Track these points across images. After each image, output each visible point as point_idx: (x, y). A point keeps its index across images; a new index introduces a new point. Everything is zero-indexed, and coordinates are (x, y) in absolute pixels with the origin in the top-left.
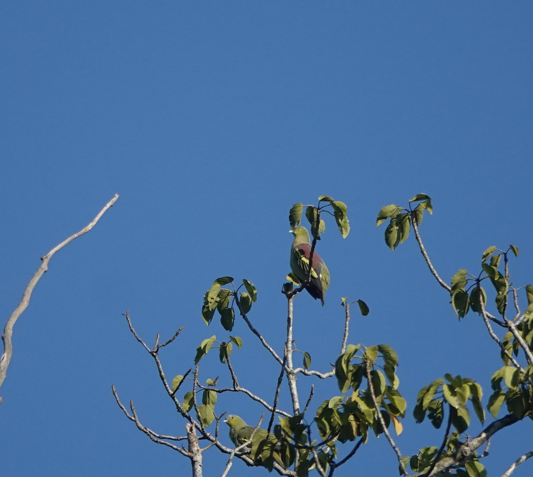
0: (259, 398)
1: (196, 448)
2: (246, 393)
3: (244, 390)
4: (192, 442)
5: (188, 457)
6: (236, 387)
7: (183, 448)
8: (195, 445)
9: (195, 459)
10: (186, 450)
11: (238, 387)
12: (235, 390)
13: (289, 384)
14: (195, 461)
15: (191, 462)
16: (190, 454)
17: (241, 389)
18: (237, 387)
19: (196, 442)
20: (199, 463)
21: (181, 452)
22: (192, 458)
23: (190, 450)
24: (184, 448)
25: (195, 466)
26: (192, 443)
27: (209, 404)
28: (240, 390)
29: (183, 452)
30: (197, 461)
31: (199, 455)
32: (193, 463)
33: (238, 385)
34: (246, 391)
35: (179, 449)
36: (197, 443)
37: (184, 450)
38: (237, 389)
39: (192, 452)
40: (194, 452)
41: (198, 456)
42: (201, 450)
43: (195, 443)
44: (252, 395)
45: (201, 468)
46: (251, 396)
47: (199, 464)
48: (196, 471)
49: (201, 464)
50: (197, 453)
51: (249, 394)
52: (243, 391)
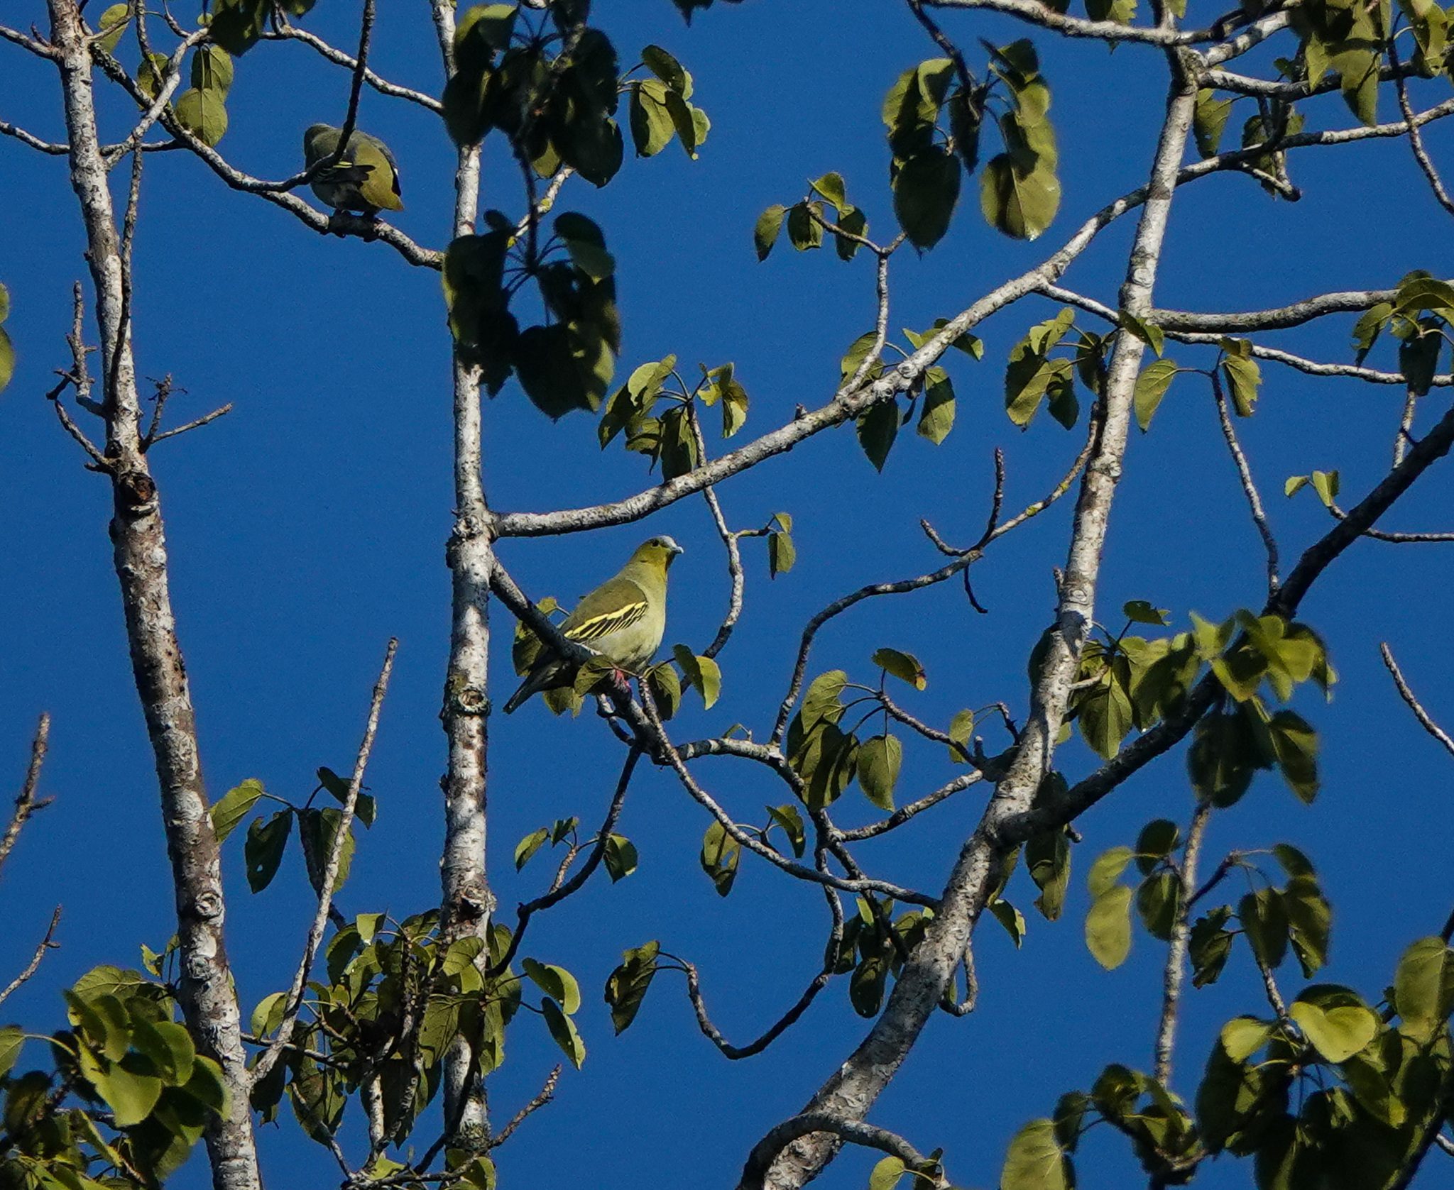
0: (349, 56)
1: (71, 34)
2: (310, 41)
3: (303, 33)
4: (59, 15)
5: (51, 62)
6: (278, 26)
7: (35, 34)
8: (71, 25)
9: (70, 62)
10: (44, 41)
11: (287, 26)
12: (279, 36)
13: (434, 19)
14: (71, 70)
15: (58, 74)
16: (55, 50)
17: (294, 32)
18: (282, 26)
19: (71, 17)
20: (82, 74)
21: (29, 47)
22: (60, 62)
23: (56, 41)
24: (39, 36)
25: (71, 84)
26: (62, 19)
27: (209, 86)
28: (292, 36)
29: (36, 45)
30: (76, 69)
31: (81, 54)
32: (66, 74)
33: (286, 21)
34: (309, 36)
35: (23, 37)
36: (74, 19)
37: (39, 41)
38: (282, 31)
39: (62, 45)
40: (66, 43)
41: (77, 55)
42: (86, 42)
43: (68, 20)
44: (327, 48)
45: (89, 88)
46: (323, 53)
47: (83, 78)
48: (75, 98)
49: (87, 77)
50: (75, 47)
51: (317, 47)
52: (299, 37)
